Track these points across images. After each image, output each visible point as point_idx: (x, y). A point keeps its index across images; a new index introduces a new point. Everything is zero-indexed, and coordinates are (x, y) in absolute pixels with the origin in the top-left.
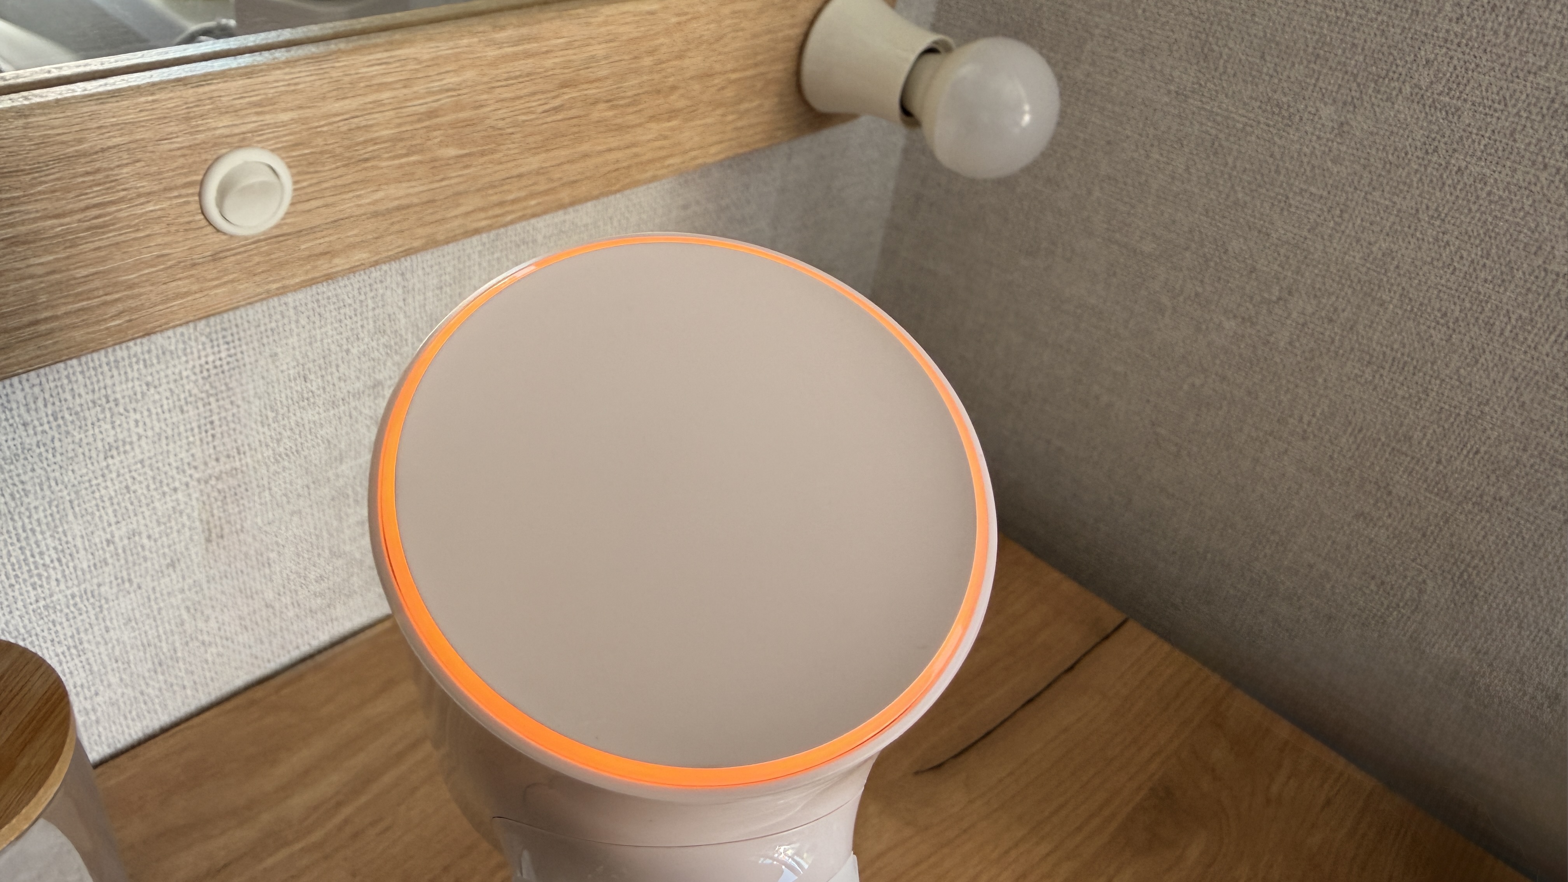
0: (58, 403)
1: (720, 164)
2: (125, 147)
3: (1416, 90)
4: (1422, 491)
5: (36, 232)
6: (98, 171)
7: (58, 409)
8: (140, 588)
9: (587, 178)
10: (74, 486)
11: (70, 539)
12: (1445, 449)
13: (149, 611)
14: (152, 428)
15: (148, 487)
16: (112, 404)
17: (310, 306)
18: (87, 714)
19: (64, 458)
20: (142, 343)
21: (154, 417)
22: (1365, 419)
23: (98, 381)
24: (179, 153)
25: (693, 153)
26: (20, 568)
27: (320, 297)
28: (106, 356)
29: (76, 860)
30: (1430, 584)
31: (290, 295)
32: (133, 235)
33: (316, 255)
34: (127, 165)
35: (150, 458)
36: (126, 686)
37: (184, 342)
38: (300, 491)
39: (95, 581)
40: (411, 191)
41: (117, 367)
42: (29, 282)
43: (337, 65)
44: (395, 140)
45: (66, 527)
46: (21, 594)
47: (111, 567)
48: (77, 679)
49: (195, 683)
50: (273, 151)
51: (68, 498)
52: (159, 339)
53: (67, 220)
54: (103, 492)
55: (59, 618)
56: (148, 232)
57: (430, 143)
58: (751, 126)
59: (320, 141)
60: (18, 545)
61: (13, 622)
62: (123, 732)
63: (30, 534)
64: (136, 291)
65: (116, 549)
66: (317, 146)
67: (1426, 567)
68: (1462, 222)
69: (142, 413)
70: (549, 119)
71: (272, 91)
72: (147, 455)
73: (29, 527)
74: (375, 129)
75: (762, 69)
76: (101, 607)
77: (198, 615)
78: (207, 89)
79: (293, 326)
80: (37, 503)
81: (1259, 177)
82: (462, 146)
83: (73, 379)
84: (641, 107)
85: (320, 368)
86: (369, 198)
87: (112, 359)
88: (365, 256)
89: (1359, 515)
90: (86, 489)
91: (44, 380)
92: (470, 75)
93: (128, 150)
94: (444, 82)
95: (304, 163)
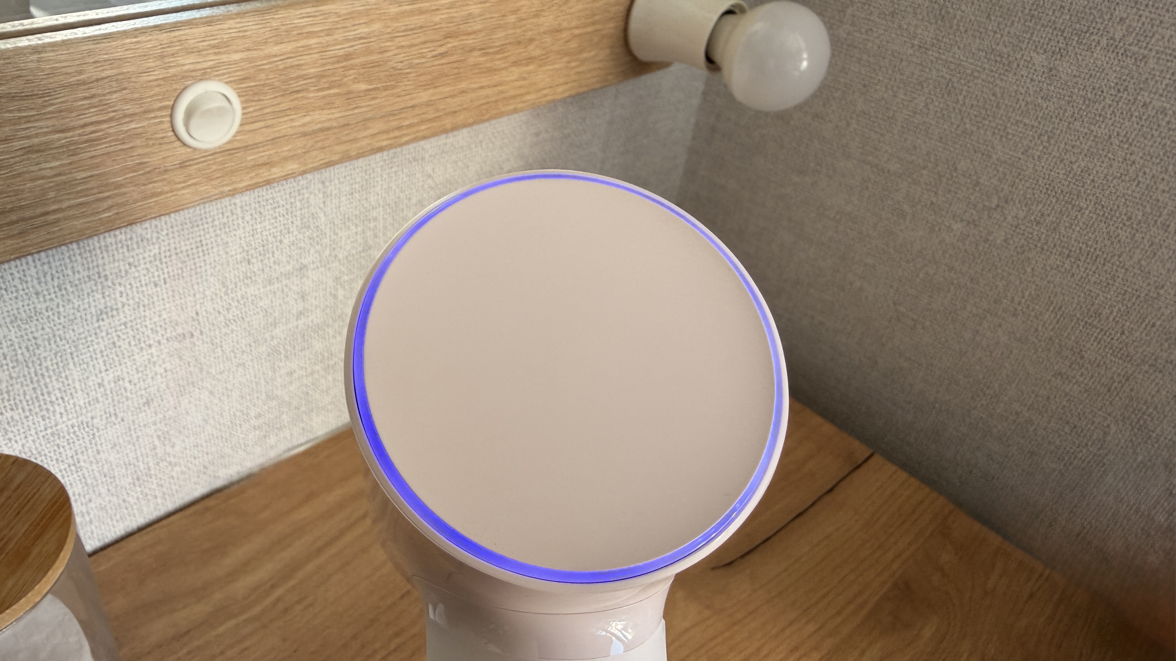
0: (62, 278)
1: (563, 101)
2: (115, 78)
3: (1112, 42)
4: (1109, 355)
5: (46, 143)
6: (93, 96)
7: (61, 282)
8: (123, 420)
9: (465, 109)
10: (74, 341)
11: (70, 382)
12: (1128, 324)
13: (129, 438)
14: (133, 298)
15: (129, 343)
16: (103, 279)
17: (253, 206)
18: (83, 516)
19: (66, 320)
20: (125, 233)
21: (135, 290)
22: (1064, 299)
23: (92, 261)
24: (155, 83)
25: (545, 92)
26: (33, 403)
27: (261, 200)
28: (99, 242)
29: (75, 626)
30: (1113, 428)
31: (237, 196)
32: (120, 147)
33: (259, 165)
34: (115, 92)
35: (131, 321)
36: (112, 495)
37: (158, 232)
38: (244, 348)
39: (89, 415)
40: (332, 116)
41: (107, 251)
42: (41, 182)
43: (276, 16)
44: (320, 76)
45: (67, 372)
46: (34, 424)
47: (101, 404)
48: (75, 489)
49: (164, 494)
50: (227, 83)
51: (69, 351)
52: (138, 229)
53: (70, 134)
54: (96, 346)
55: (62, 442)
56: (131, 145)
57: (346, 79)
58: (590, 71)
59: (262, 76)
60: (31, 386)
61: (27, 445)
62: (110, 530)
63: (40, 377)
64: (124, 190)
65: (105, 391)
66: (260, 80)
67: (1109, 415)
68: (1145, 145)
69: (125, 286)
70: (436, 63)
71: (227, 36)
72: (129, 319)
73: (40, 372)
74: (304, 67)
75: (599, 27)
76: (94, 434)
77: (167, 442)
78: (177, 33)
79: (240, 221)
80: (46, 354)
81: (984, 112)
82: (370, 82)
83: (74, 259)
84: (506, 54)
85: (260, 255)
86: (300, 121)
87: (103, 244)
88: (295, 166)
89: (1059, 374)
90: (83, 344)
91: (51, 259)
92: (377, 26)
93: (117, 80)
94: (358, 32)
95: (251, 93)
